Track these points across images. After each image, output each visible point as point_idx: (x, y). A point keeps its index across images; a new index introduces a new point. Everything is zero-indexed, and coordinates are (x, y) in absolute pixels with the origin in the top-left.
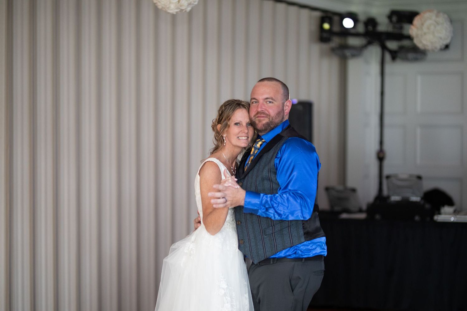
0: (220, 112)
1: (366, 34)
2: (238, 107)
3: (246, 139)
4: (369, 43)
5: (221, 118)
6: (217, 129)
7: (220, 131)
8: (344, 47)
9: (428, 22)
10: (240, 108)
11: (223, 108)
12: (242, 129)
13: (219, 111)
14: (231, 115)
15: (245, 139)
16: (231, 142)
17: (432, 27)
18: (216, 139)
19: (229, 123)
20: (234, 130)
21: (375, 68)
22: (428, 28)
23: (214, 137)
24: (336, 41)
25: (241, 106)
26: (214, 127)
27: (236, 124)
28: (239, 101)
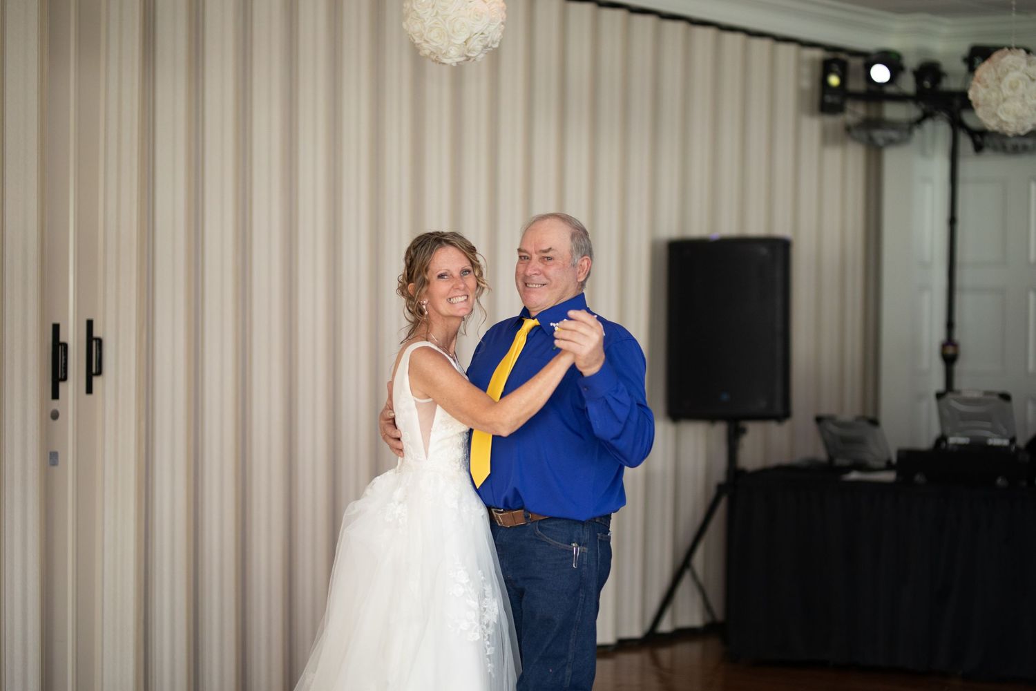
0: (408, 261)
1: (919, 97)
2: (438, 246)
3: (465, 300)
4: (926, 116)
5: (411, 273)
6: (408, 293)
7: (415, 294)
8: (874, 122)
9: (1013, 76)
10: (442, 246)
11: (412, 253)
12: (454, 283)
13: (406, 259)
14: (428, 262)
15: (462, 302)
16: (438, 312)
17: (1021, 86)
18: (409, 311)
19: (427, 277)
20: (441, 288)
21: (939, 166)
22: (1013, 87)
23: (406, 308)
24: (856, 112)
25: (443, 242)
26: (403, 289)
27: (441, 276)
28: (438, 233)
